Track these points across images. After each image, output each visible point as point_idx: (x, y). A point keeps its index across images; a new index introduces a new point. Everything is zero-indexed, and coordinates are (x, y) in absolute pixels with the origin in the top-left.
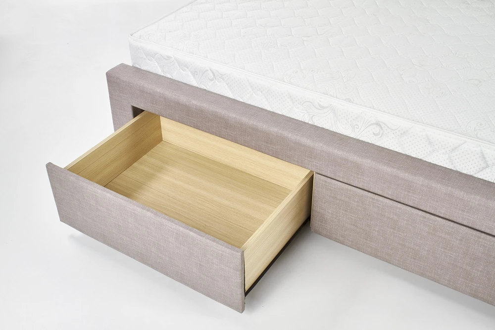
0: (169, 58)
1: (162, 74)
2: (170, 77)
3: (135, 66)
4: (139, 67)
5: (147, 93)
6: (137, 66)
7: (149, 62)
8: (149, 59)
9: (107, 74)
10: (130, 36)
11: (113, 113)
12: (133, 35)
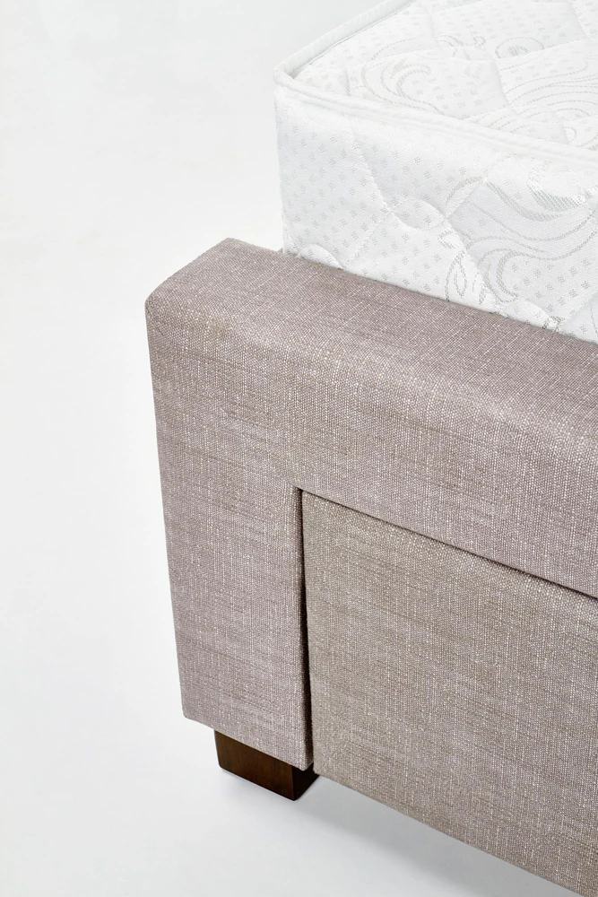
0: (554, 204)
1: (488, 305)
2: (540, 322)
3: (305, 252)
4: (335, 263)
5: (416, 424)
6: (322, 255)
7: (405, 228)
8: (405, 217)
9: (152, 305)
10: (287, 79)
11: (171, 525)
12: (301, 75)
